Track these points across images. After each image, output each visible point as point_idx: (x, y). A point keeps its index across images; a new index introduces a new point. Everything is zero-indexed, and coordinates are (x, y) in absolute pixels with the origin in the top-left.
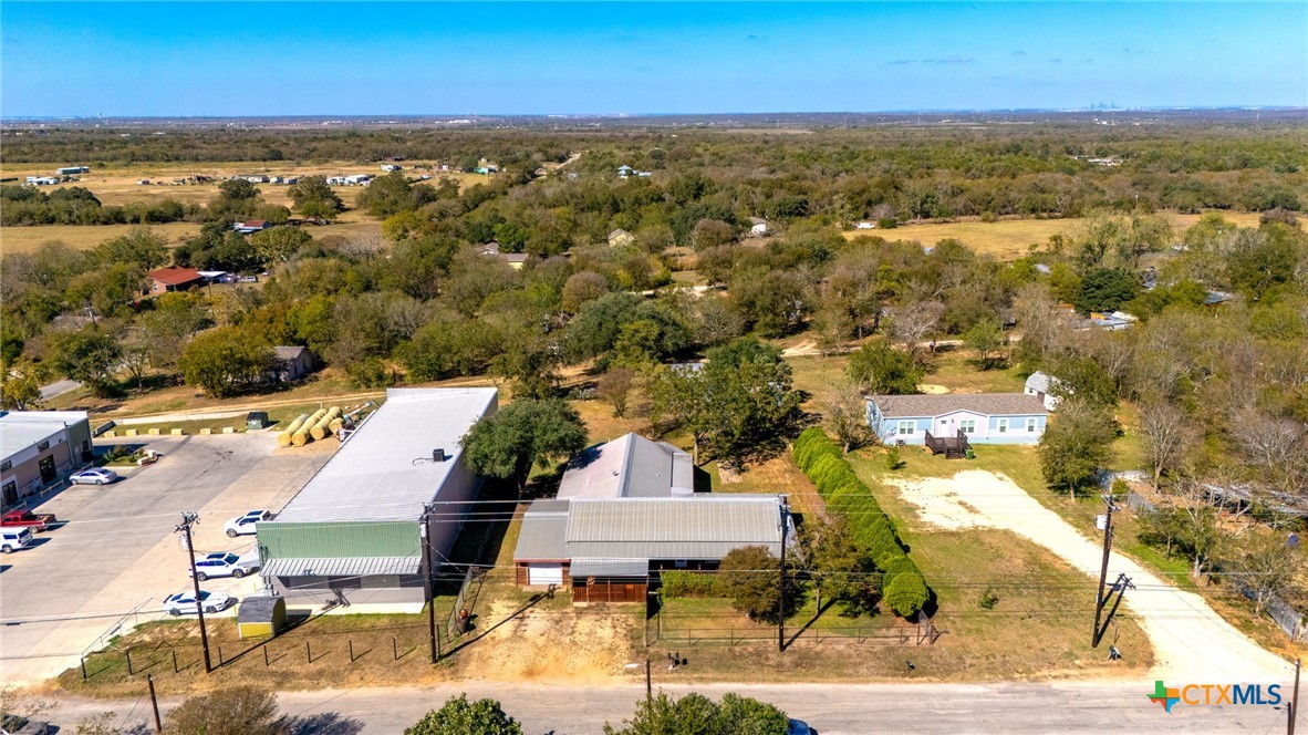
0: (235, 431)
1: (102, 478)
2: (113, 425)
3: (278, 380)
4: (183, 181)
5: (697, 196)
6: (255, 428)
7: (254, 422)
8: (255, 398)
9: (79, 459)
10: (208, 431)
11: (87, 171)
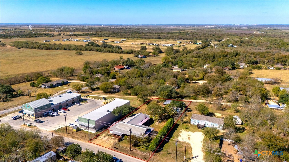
0: (101, 100)
1: (79, 104)
2: (89, 95)
3: (115, 91)
4: (139, 44)
5: (236, 56)
6: (103, 100)
7: (103, 99)
8: (110, 94)
9: (78, 101)
10: (97, 99)
11: (126, 40)
